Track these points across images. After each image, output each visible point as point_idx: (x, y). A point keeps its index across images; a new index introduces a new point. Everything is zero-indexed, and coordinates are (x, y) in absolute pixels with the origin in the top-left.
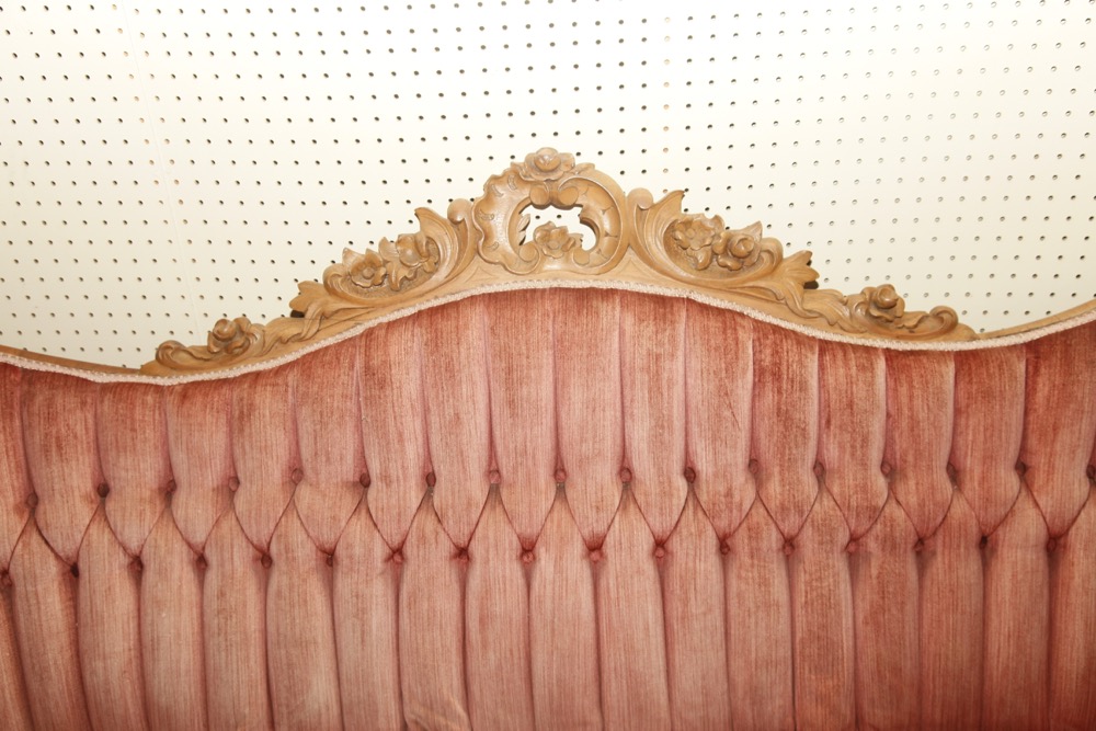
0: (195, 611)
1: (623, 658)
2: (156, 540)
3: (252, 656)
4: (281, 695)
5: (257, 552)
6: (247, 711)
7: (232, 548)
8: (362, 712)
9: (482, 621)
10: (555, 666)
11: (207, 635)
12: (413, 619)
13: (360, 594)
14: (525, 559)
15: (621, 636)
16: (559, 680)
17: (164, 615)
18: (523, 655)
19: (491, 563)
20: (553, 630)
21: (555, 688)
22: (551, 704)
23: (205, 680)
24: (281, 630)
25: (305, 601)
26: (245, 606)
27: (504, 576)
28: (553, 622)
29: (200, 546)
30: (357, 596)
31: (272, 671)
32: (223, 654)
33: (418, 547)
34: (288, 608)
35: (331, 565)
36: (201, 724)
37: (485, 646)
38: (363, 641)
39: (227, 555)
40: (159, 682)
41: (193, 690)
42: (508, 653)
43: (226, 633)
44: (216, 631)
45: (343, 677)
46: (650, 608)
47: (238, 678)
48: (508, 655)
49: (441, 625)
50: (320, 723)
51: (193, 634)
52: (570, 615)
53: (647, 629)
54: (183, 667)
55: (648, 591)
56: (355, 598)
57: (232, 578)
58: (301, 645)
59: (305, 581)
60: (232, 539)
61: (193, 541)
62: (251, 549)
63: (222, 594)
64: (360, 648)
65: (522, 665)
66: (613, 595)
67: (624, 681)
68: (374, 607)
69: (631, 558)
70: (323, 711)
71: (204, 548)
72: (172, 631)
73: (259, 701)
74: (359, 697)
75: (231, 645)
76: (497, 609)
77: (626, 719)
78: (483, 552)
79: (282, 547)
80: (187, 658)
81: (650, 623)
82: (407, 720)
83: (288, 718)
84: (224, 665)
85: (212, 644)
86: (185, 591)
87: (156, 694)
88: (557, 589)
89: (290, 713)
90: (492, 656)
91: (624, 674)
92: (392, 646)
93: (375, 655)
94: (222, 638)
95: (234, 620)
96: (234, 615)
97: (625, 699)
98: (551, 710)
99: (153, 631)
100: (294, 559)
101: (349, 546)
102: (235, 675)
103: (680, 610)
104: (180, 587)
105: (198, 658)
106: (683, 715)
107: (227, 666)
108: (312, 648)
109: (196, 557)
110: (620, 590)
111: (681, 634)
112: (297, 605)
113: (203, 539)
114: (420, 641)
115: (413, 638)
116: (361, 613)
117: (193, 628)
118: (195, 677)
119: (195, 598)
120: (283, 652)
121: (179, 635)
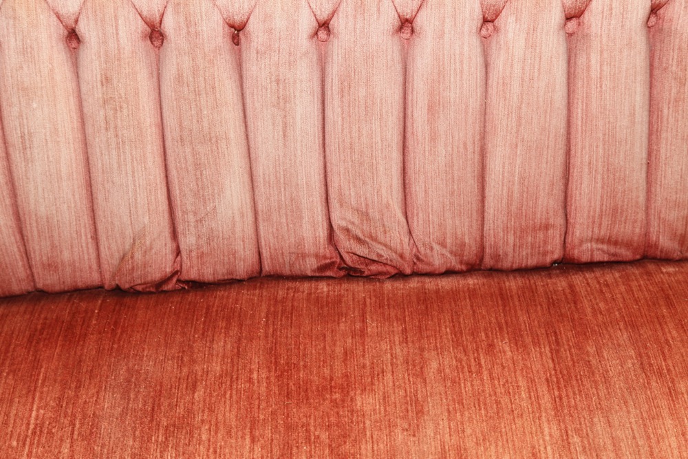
0: (73, 101)
1: (601, 151)
2: (14, 10)
3: (149, 155)
4: (185, 201)
5: (146, 26)
6: (146, 220)
7: (116, 20)
8: (284, 220)
9: (432, 109)
10: (518, 162)
11: (89, 130)
12: (346, 109)
13: (281, 77)
14: (484, 32)
15: (601, 123)
16: (522, 178)
17: (35, 105)
18: (477, 149)
19: (447, 36)
20: (520, 118)
21: (516, 187)
22: (509, 205)
23: (90, 185)
24: (185, 123)
25: (214, 88)
26: (137, 94)
27: (462, 54)
28: (520, 108)
29: (73, 18)
30: (278, 81)
31: (173, 173)
32: (114, 153)
33: (355, 17)
34: (192, 96)
35: (237, 44)
36: (89, 236)
37: (434, 138)
38: (284, 136)
39: (110, 30)
40: (36, 188)
41: (77, 196)
42: (461, 146)
43: (116, 127)
44: (103, 125)
45: (259, 179)
46: (638, 89)
47: (134, 181)
48: (461, 150)
49: (381, 115)
50: (234, 233)
51: (73, 128)
52: (541, 99)
53: (632, 115)
54: (64, 170)
55: (638, 69)
56: (274, 84)
57: (119, 60)
58: (210, 140)
59: (211, 62)
60: (116, 9)
61: (63, 11)
62: (140, 22)
63: (107, 80)
64: (281, 144)
65: (476, 160)
66: (594, 73)
67: (599, 177)
68: (298, 94)
69: (622, 26)
70: (237, 218)
71: (76, 21)
72: (48, 125)
73: (161, 209)
74: (279, 201)
75: (124, 143)
76: (452, 95)
77: (597, 219)
78: (437, 23)
79: (182, 19)
80: (68, 156)
81: (637, 108)
82: (335, 227)
83: (197, 227)
84: (115, 166)
85: (98, 142)
86: (58, 77)
87: (32, 202)
88: (527, 68)
89: (199, 221)
90: (441, 150)
91: (600, 169)
92: (318, 141)
93: (299, 152)
94: (111, 133)
95: (125, 111)
96: (125, 106)
97: (599, 198)
98: (509, 213)
99: (21, 125)
100: (197, 34)
101: (268, 17)
102: (130, 178)
103: (674, 91)
104: (52, 70)
105: (81, 157)
106: (662, 216)
107: (119, 166)
108: (223, 144)
109: (66, 33)
110: (605, 68)
111: (671, 120)
112: (203, 92)
113: (77, 9)
114: (355, 135)
115: (346, 131)
116: (283, 102)
117: (72, 122)
118: (79, 180)
119: (71, 86)
120: (188, 150)
121: (56, 130)
